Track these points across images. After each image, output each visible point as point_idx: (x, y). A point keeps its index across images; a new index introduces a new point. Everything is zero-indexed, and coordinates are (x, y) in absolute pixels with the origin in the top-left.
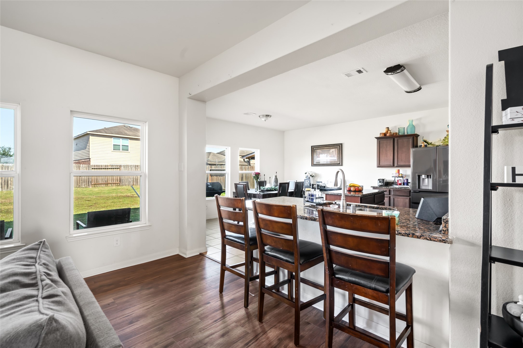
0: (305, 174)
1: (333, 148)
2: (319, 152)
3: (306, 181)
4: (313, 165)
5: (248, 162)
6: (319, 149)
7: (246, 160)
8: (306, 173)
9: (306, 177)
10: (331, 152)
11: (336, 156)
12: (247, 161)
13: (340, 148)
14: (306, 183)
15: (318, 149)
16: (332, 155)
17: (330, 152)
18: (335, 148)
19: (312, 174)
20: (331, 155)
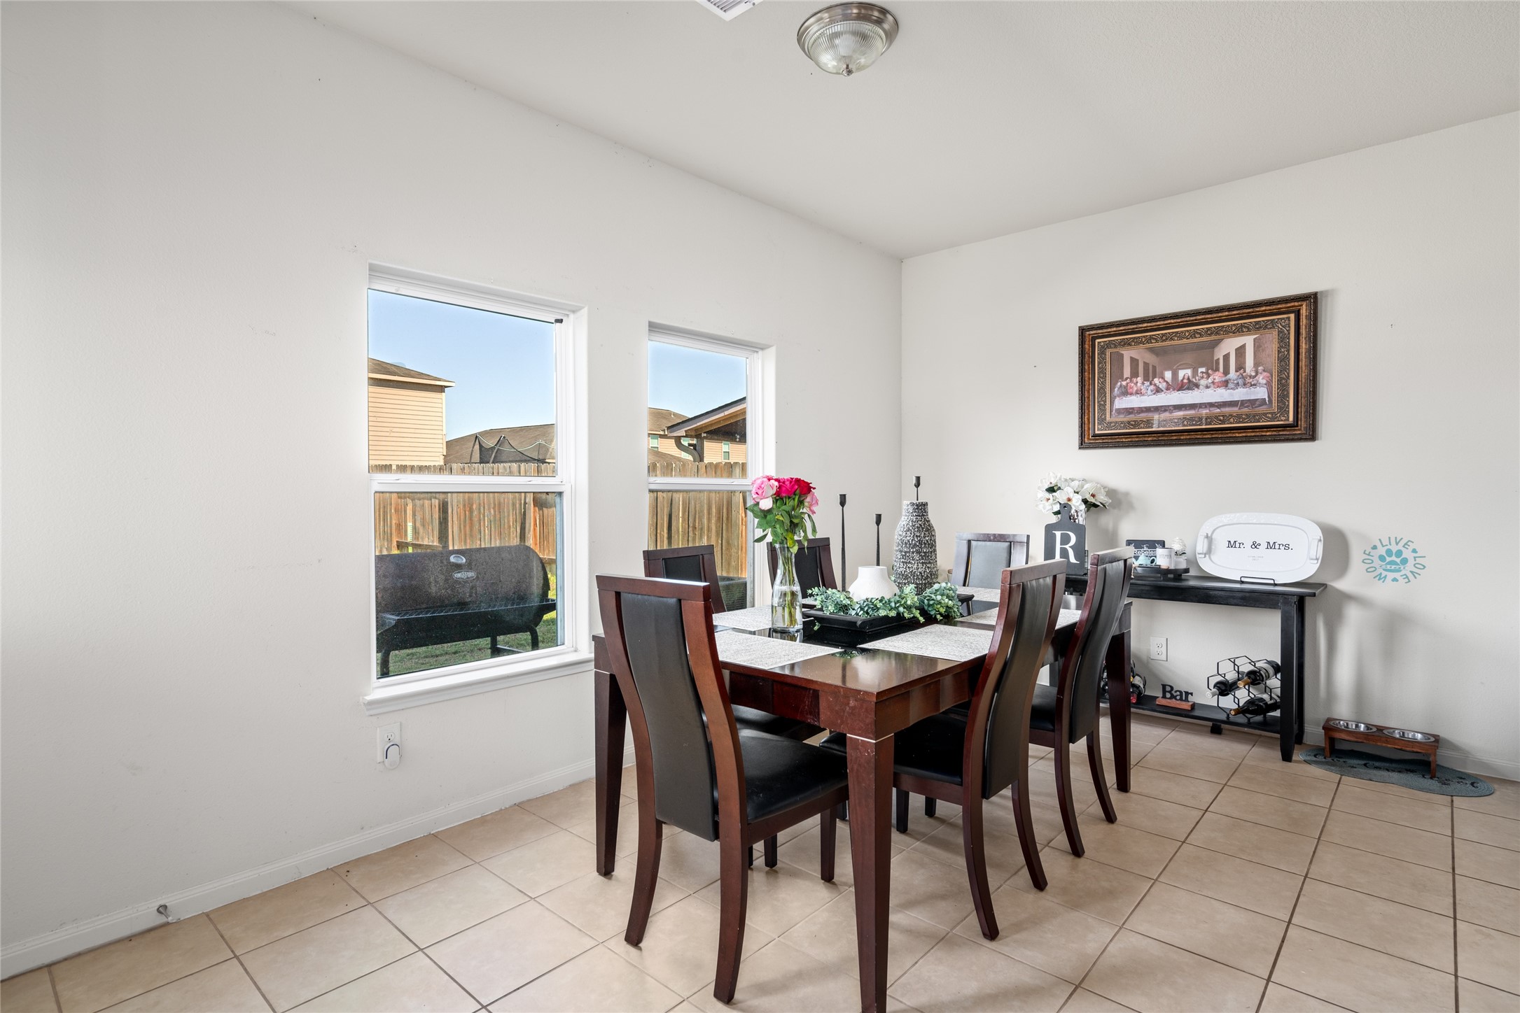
0: (1050, 496)
1: (1239, 331)
2: (1134, 362)
3: (1058, 534)
4: (1090, 439)
5: (695, 449)
6: (1138, 342)
7: (685, 442)
8: (1051, 490)
9: (1057, 513)
10: (1227, 357)
11: (1261, 379)
12: (690, 445)
13: (1304, 321)
14: (1058, 546)
15: (1126, 344)
16: (1233, 374)
17: (1219, 354)
18: (1258, 328)
19: (1093, 496)
20: (1226, 372)
